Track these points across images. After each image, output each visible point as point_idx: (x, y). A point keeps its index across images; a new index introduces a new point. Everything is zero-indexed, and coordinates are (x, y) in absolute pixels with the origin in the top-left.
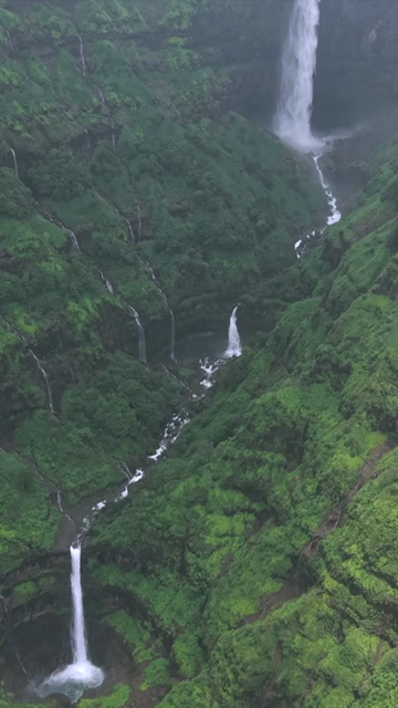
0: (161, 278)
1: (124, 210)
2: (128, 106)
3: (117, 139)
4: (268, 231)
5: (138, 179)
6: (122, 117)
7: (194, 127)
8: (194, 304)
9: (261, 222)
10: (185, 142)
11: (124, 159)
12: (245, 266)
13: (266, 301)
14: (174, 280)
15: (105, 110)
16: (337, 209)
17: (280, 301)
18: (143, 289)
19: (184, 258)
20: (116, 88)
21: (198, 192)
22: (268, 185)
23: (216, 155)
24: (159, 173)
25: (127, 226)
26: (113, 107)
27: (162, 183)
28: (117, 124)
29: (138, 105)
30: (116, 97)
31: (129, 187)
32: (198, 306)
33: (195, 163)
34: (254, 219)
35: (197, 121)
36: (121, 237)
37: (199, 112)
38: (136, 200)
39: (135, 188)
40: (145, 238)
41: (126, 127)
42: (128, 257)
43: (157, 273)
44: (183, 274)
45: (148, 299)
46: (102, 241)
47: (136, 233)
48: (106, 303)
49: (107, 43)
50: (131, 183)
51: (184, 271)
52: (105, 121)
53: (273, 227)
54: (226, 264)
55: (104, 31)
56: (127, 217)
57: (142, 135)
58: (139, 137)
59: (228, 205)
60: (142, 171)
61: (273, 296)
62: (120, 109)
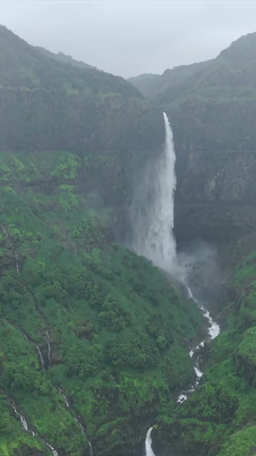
0: (75, 405)
1: (34, 336)
2: (30, 239)
3: (21, 269)
4: (168, 347)
5: (44, 304)
6: (25, 249)
7: (87, 256)
8: (110, 430)
9: (161, 339)
10: (84, 269)
11: (28, 286)
12: (155, 383)
13: (184, 422)
14: (90, 407)
15: (9, 244)
16: (213, 320)
17: (196, 421)
18: (62, 424)
19: (97, 382)
20: (18, 225)
21: (102, 314)
22: (155, 303)
23: (110, 278)
24: (64, 298)
25: (37, 352)
26: (16, 242)
27: (66, 306)
28: (20, 256)
29: (39, 239)
30: (18, 232)
31: (36, 313)
32: (114, 432)
33: (96, 287)
34: (154, 336)
35: (89, 251)
36: (33, 365)
37: (91, 243)
38: (44, 326)
39: (41, 313)
40: (55, 362)
41: (29, 258)
42: (43, 388)
43: (71, 399)
44: (98, 400)
45: (68, 435)
46: (14, 372)
47: (45, 358)
48: (23, 446)
49: (8, 188)
50: (37, 309)
51: (99, 396)
52: (9, 253)
53: (171, 342)
54: (136, 383)
55: (6, 179)
56: (37, 343)
57: (44, 264)
58: (41, 266)
59: (129, 324)
60: (48, 297)
61: (189, 416)
62: (23, 242)
